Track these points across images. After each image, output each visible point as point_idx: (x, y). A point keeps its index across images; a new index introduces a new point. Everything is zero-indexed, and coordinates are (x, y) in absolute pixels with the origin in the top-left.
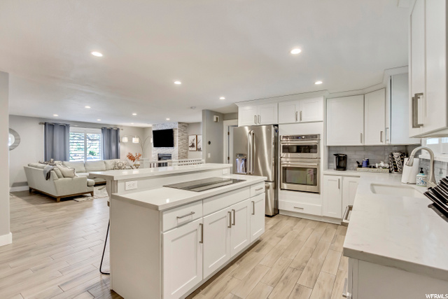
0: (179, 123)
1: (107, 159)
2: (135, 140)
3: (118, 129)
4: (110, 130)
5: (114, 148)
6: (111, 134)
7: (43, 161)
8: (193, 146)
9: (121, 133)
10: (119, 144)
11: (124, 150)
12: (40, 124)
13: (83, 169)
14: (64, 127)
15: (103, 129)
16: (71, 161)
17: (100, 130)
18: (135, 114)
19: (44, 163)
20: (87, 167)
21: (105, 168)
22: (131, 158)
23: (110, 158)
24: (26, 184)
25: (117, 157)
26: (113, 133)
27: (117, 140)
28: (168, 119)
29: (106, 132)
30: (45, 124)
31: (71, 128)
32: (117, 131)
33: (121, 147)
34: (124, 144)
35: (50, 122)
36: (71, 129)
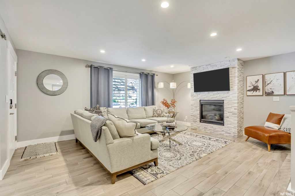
0: (238, 60)
2: (173, 85)
3: (154, 74)
4: (147, 75)
5: (150, 94)
7: (89, 108)
8: (256, 89)
9: (156, 78)
10: (155, 90)
11: (159, 97)
12: (86, 67)
14: (108, 71)
15: (141, 74)
16: (114, 107)
17: (138, 75)
19: (89, 111)
21: (145, 116)
22: (166, 104)
23: (147, 104)
24: (72, 132)
25: (153, 104)
26: (150, 78)
27: (153, 87)
29: (144, 77)
30: (91, 67)
31: (114, 72)
32: (153, 76)
33: (156, 93)
34: (159, 90)
35: (96, 65)
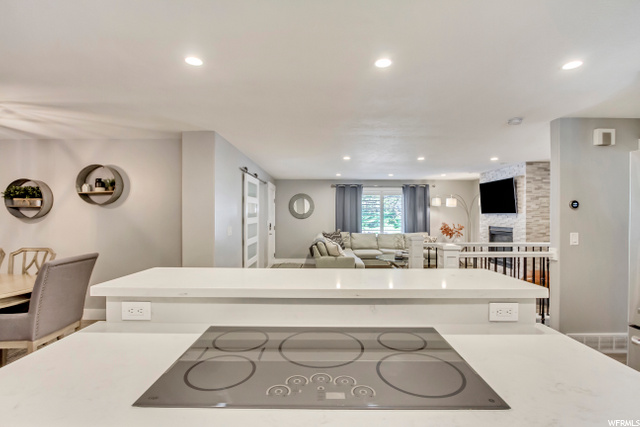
0: (529, 164)
1: (410, 232)
2: (451, 203)
3: (427, 186)
4: (414, 188)
5: (420, 216)
6: (417, 194)
9: (431, 191)
10: (428, 210)
11: (436, 218)
12: (333, 186)
13: (375, 244)
14: (357, 189)
15: (405, 188)
17: (401, 189)
18: (421, 159)
20: (380, 243)
22: (447, 231)
23: (414, 230)
25: (426, 229)
26: (419, 193)
27: (426, 203)
28: (494, 159)
29: (408, 191)
30: (337, 187)
32: (425, 188)
33: (432, 214)
34: (436, 208)
36: (365, 190)
